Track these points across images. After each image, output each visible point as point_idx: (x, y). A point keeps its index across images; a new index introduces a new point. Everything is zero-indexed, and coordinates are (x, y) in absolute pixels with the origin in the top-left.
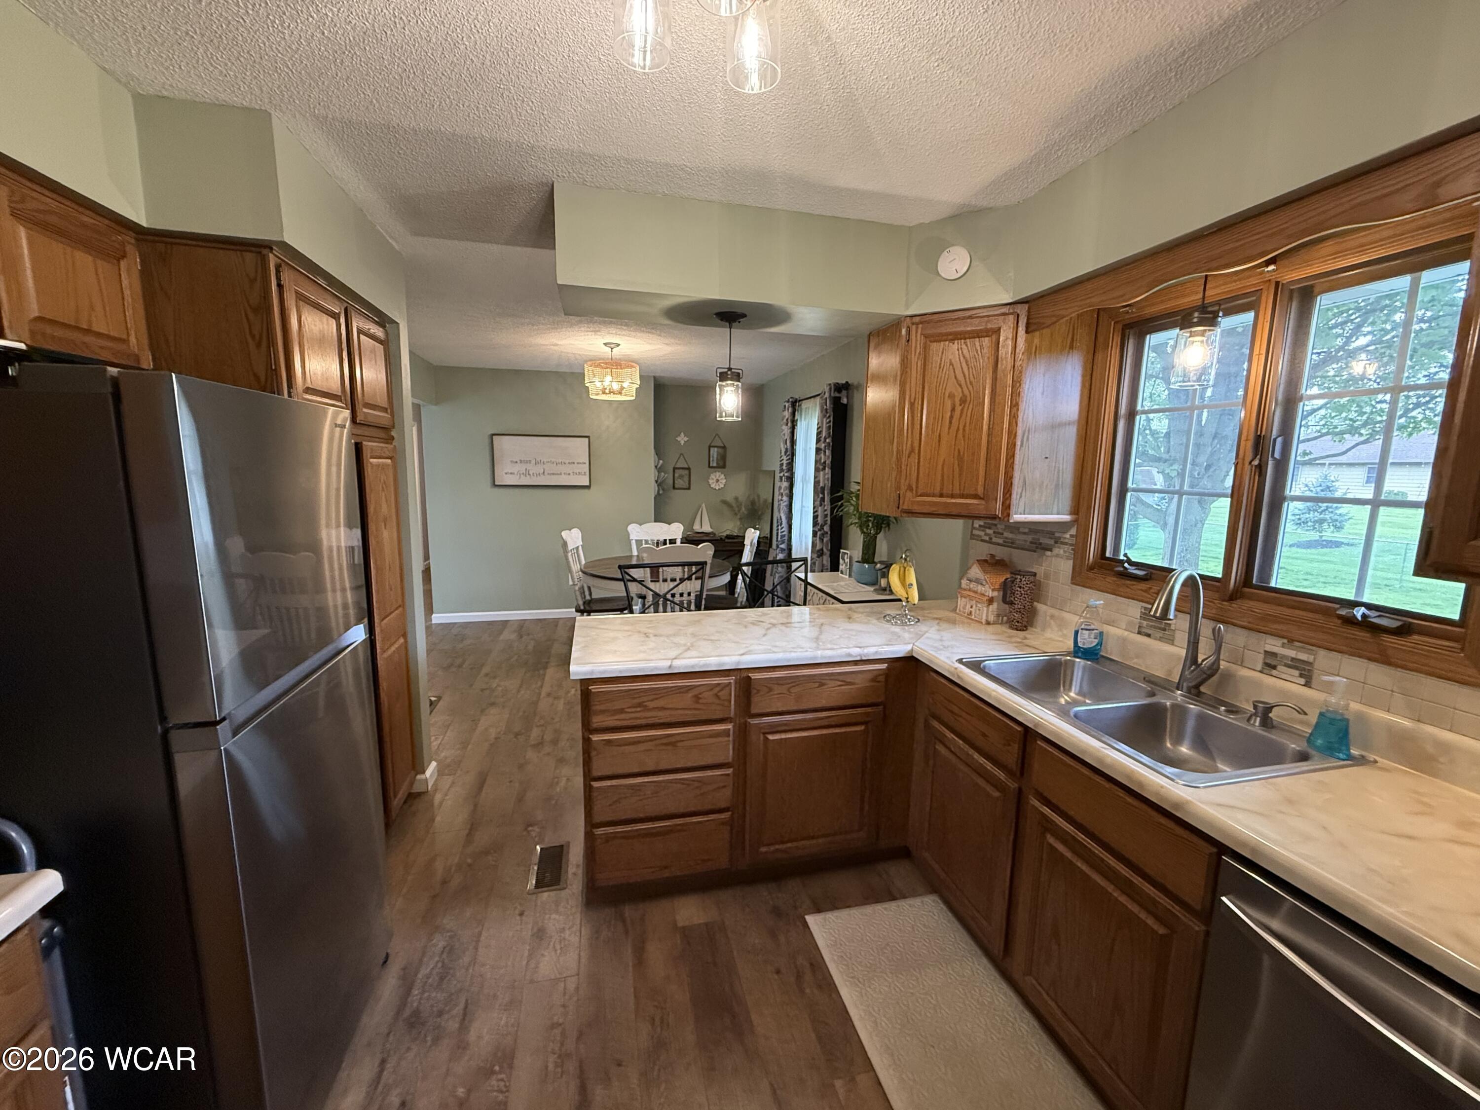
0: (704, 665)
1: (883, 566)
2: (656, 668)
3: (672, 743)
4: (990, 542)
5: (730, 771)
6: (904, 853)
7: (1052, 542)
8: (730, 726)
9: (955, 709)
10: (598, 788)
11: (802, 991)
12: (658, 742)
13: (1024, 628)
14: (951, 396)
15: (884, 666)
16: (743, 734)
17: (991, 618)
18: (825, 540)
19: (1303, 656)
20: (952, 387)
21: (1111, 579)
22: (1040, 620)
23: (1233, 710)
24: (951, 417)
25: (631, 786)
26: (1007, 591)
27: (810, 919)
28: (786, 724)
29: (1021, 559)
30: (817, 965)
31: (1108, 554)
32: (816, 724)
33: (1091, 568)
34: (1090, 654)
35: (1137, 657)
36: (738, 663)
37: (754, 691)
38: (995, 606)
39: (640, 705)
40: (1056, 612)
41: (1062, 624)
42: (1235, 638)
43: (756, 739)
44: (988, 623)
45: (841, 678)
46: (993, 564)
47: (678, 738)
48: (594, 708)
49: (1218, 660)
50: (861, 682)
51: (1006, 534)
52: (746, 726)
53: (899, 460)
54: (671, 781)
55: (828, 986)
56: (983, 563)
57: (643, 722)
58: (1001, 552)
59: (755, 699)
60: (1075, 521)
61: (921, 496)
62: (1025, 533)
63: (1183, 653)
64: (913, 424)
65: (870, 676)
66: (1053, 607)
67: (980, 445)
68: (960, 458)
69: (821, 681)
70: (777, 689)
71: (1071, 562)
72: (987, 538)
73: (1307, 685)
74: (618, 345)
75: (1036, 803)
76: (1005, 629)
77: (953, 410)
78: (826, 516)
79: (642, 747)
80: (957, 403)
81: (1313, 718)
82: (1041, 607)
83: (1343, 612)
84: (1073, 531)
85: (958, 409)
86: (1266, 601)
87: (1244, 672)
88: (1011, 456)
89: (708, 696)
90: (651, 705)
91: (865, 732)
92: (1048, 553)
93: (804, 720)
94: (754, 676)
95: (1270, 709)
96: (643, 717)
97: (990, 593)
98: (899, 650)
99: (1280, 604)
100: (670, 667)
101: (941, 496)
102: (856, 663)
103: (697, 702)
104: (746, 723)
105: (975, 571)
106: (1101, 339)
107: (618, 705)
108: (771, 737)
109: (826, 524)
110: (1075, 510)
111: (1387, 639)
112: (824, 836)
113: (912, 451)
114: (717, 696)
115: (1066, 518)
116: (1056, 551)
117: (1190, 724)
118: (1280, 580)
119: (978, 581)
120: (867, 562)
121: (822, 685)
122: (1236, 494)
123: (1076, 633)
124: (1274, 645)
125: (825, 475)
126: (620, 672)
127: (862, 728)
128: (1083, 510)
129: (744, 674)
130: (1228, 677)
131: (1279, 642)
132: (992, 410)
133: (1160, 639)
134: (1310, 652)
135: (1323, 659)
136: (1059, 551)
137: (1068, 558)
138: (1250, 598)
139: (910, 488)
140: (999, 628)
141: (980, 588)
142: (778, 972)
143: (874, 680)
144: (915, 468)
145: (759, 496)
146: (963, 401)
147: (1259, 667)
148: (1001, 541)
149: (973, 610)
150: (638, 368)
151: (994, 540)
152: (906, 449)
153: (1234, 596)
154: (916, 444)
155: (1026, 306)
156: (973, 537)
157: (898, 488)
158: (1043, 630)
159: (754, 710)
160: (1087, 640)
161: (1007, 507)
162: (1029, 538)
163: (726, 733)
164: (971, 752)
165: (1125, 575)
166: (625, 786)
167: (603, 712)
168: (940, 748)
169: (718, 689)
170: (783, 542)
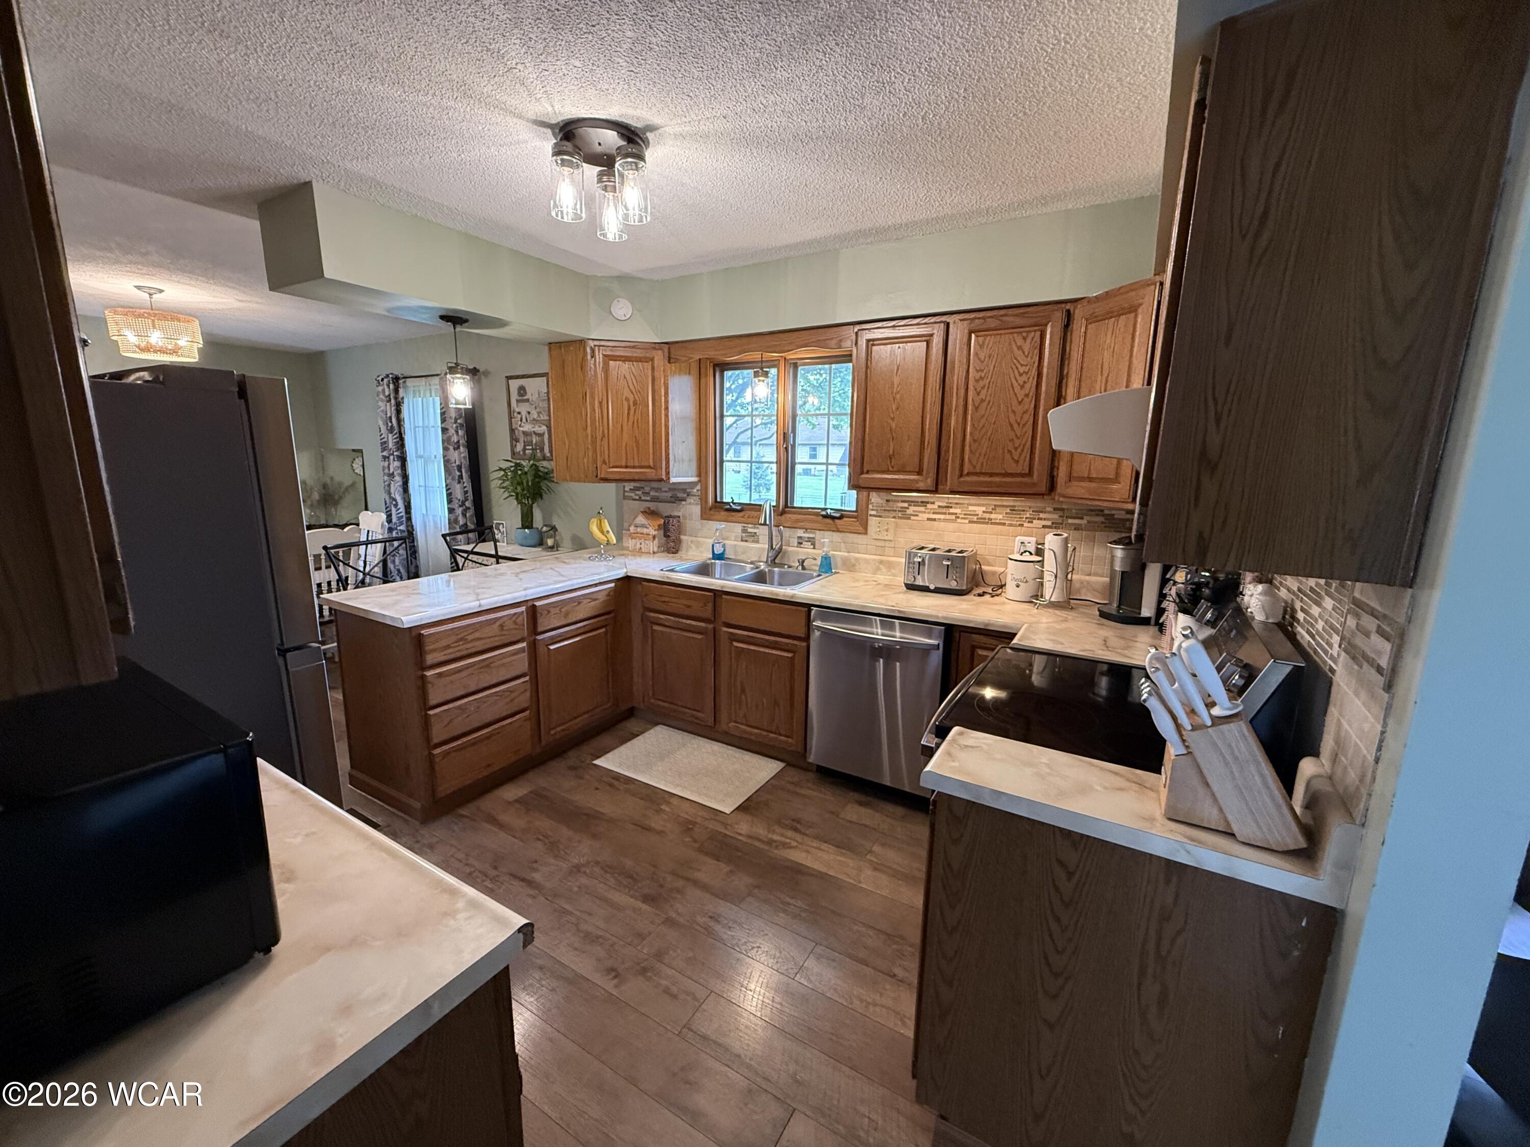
0: (504, 601)
1: (549, 529)
2: (470, 608)
3: (487, 665)
4: (640, 499)
5: (527, 678)
6: (631, 713)
7: (685, 495)
8: (524, 644)
9: (667, 599)
10: (436, 714)
11: (618, 789)
12: (477, 666)
13: (676, 552)
14: (627, 399)
15: (613, 585)
16: (533, 647)
17: (656, 549)
18: (468, 515)
19: (811, 536)
20: (627, 393)
21: (723, 513)
22: (684, 545)
23: (790, 567)
24: (628, 414)
25: (459, 707)
26: (665, 529)
27: (597, 762)
28: (560, 635)
29: (665, 508)
30: (617, 777)
31: (718, 500)
32: (575, 633)
33: (711, 509)
34: (720, 557)
35: (743, 553)
36: (526, 596)
37: (539, 615)
38: (656, 541)
39: (461, 639)
40: (693, 539)
41: (698, 545)
42: (787, 533)
43: (541, 650)
44: (654, 553)
45: (591, 596)
46: (651, 514)
47: (491, 660)
48: (427, 648)
49: (781, 545)
50: (602, 597)
51: (652, 493)
52: (535, 644)
53: (594, 442)
54: (487, 696)
55: (629, 780)
56: (644, 512)
57: (464, 653)
58: (653, 506)
59: (540, 621)
60: (700, 481)
61: (613, 467)
62: (666, 492)
63: (767, 546)
64: (602, 418)
65: (606, 593)
66: (690, 535)
67: (648, 433)
68: (637, 442)
69: (578, 601)
70: (553, 611)
71: (699, 507)
72: (637, 497)
73: (814, 548)
74: (161, 291)
75: (725, 629)
76: (666, 554)
77: (629, 409)
78: (466, 492)
79: (464, 674)
80: (631, 404)
81: (819, 562)
82: (682, 537)
83: (824, 513)
84: (698, 487)
85: (632, 409)
86: (795, 513)
87: (791, 549)
88: (667, 441)
89: (509, 624)
90: (470, 637)
91: (606, 633)
92: (684, 503)
93: (572, 630)
94: (538, 604)
95: (803, 561)
96: (464, 649)
97: (654, 533)
98: (621, 573)
99: (800, 514)
100: (480, 606)
101: (626, 467)
102: (596, 585)
103: (502, 630)
104: (535, 640)
105: (641, 519)
106: (703, 370)
107: (444, 643)
108: (552, 647)
109: (466, 499)
110: (699, 475)
111: (837, 521)
112: (584, 713)
113: (604, 436)
114: (515, 623)
115: (695, 479)
116: (688, 500)
117: (776, 577)
118: (797, 504)
119: (643, 526)
120: (528, 528)
121: (579, 603)
122: (778, 462)
123: (713, 546)
124: (800, 533)
125: (460, 453)
126: (444, 615)
127: (603, 630)
128: (703, 475)
129: (530, 604)
130: (786, 552)
131: (802, 531)
132: (653, 411)
133: (753, 541)
134: (814, 533)
135: (818, 535)
136: (691, 500)
137: (697, 504)
138: (789, 513)
139: (604, 462)
140: (662, 554)
141: (645, 531)
142: (597, 789)
143: (608, 595)
144: (606, 448)
145: (332, 479)
146: (635, 403)
147: (796, 544)
148: (649, 498)
149: (642, 546)
150: (197, 322)
151: (643, 498)
152: (599, 435)
153: (783, 513)
154: (606, 431)
155: (667, 346)
156: (625, 498)
157: (595, 461)
158: (687, 551)
159: (540, 629)
160: (718, 550)
161: (668, 473)
162: (669, 494)
163: (522, 650)
164: (681, 620)
165: (731, 510)
166: (455, 708)
167: (434, 650)
168: (656, 628)
169: (514, 618)
170: (401, 524)
